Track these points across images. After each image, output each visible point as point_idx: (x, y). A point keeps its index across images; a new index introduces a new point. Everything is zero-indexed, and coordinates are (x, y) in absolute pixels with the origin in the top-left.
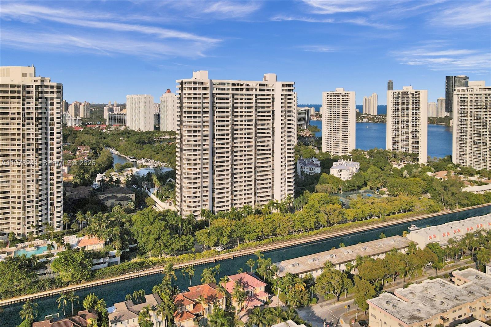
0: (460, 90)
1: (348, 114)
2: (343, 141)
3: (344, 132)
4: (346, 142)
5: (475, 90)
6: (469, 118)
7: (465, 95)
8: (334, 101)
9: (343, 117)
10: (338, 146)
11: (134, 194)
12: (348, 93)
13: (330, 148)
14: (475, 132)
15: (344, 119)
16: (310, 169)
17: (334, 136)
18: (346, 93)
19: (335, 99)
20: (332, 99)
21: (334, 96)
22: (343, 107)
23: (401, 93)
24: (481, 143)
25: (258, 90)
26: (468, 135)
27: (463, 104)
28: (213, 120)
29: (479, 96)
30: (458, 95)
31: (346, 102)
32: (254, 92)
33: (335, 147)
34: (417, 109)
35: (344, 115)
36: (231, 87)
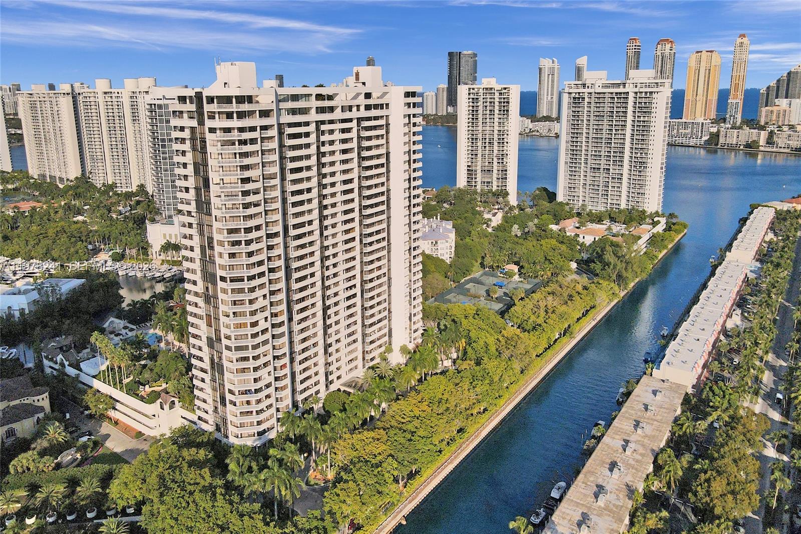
0: (573, 86)
5: (597, 86)
6: (585, 131)
7: (581, 94)
14: (593, 153)
23: (481, 91)
24: (602, 170)
26: (583, 157)
27: (577, 109)
29: (601, 96)
30: (570, 93)
34: (505, 116)
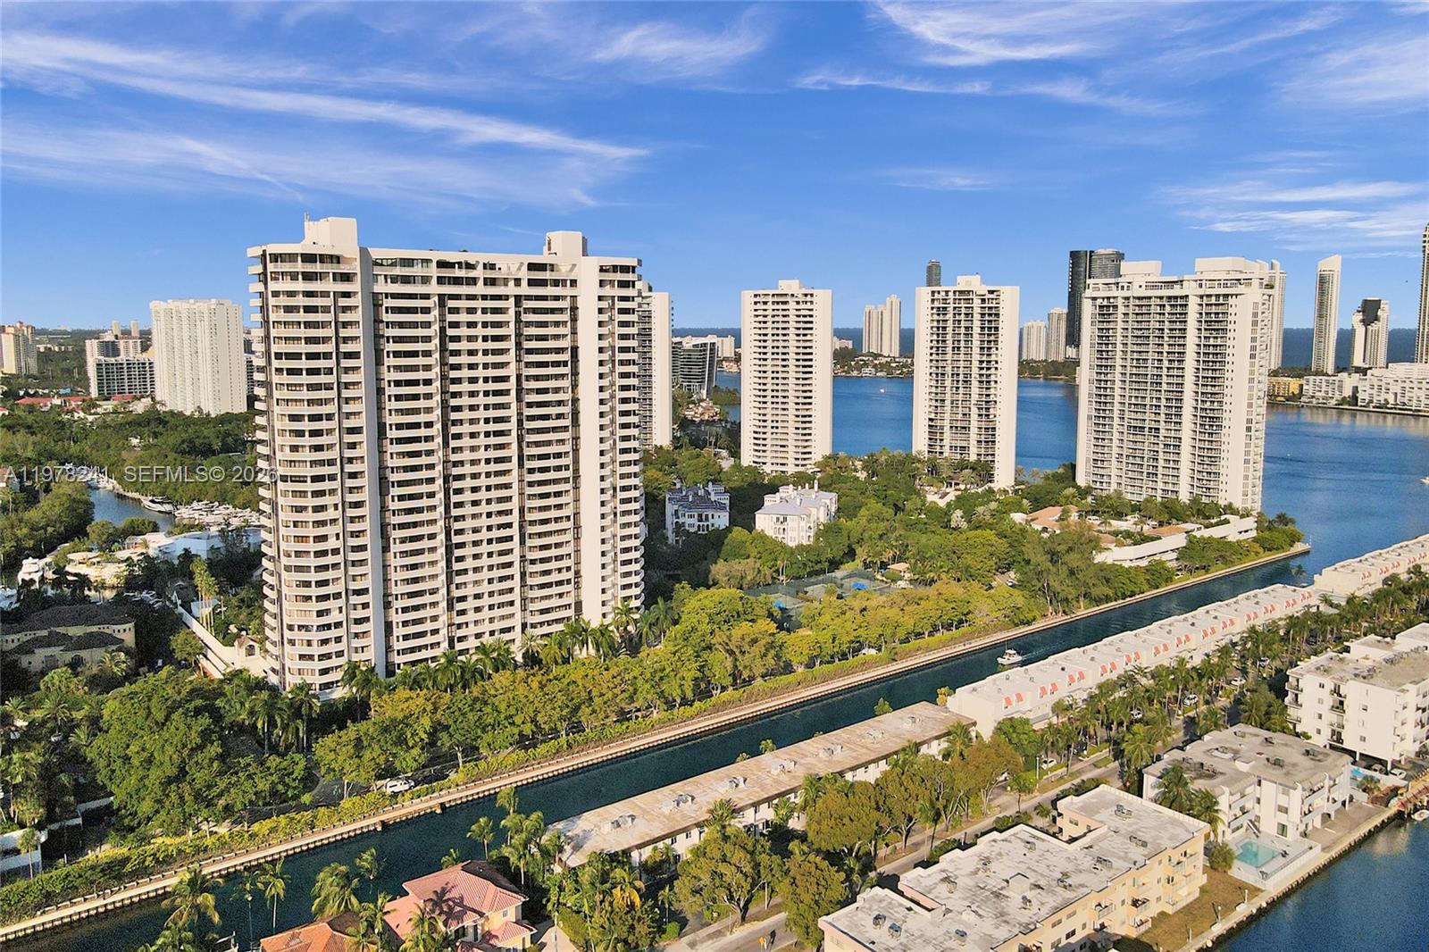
0: (1101, 286)
1: (811, 354)
2: (797, 431)
3: (800, 407)
4: (805, 435)
5: (1136, 285)
6: (1119, 362)
7: (1112, 300)
8: (773, 316)
9: (798, 363)
10: (784, 446)
11: (131, 625)
12: (812, 295)
13: (764, 451)
14: (1133, 401)
15: (801, 369)
16: (700, 516)
17: (775, 418)
18: (806, 295)
19: (776, 313)
20: (769, 313)
21: (773, 303)
22: (798, 335)
23: (951, 294)
24: (1147, 429)
25: (524, 283)
26: (1117, 407)
27: (1105, 326)
28: (379, 380)
29: (1145, 302)
30: (1094, 299)
31: (808, 319)
32: (511, 289)
33: (775, 448)
34: (992, 338)
35: (801, 357)
36: (434, 272)
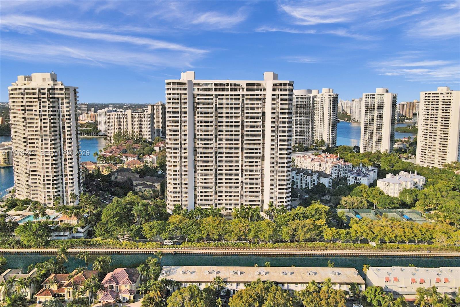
1: (449, 118)
2: (440, 150)
3: (442, 140)
4: (443, 152)
8: (432, 102)
9: (442, 122)
10: (434, 156)
12: (451, 93)
13: (425, 157)
15: (443, 124)
17: (430, 144)
18: (448, 93)
19: (433, 101)
20: (431, 101)
21: (433, 97)
22: (443, 110)
25: (245, 90)
31: (448, 103)
32: (241, 92)
33: (429, 156)
35: (444, 119)
36: (213, 87)
